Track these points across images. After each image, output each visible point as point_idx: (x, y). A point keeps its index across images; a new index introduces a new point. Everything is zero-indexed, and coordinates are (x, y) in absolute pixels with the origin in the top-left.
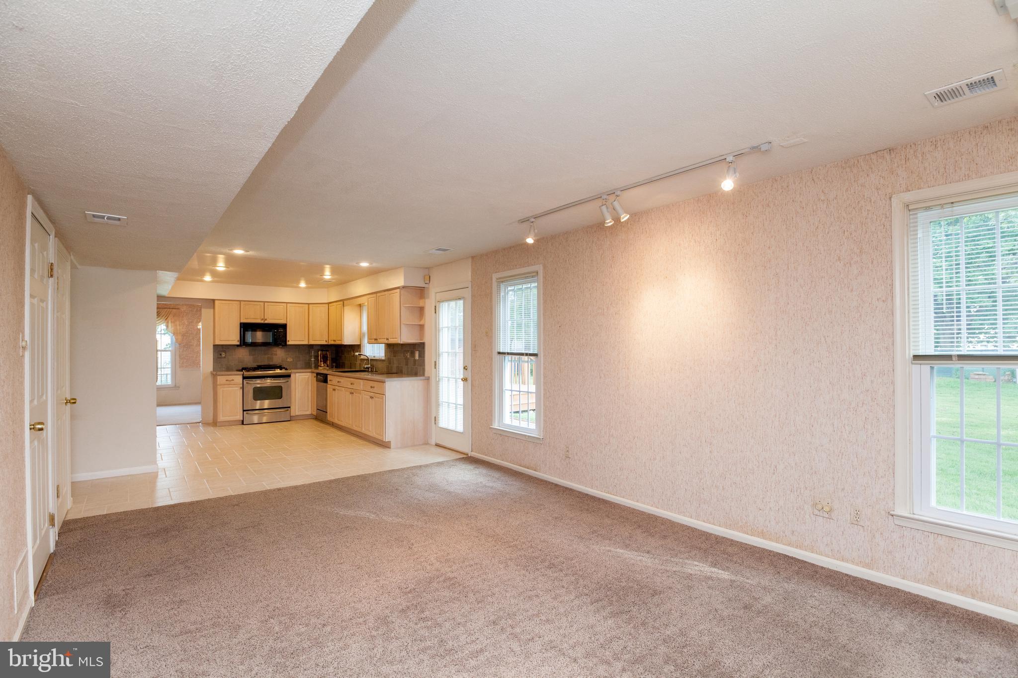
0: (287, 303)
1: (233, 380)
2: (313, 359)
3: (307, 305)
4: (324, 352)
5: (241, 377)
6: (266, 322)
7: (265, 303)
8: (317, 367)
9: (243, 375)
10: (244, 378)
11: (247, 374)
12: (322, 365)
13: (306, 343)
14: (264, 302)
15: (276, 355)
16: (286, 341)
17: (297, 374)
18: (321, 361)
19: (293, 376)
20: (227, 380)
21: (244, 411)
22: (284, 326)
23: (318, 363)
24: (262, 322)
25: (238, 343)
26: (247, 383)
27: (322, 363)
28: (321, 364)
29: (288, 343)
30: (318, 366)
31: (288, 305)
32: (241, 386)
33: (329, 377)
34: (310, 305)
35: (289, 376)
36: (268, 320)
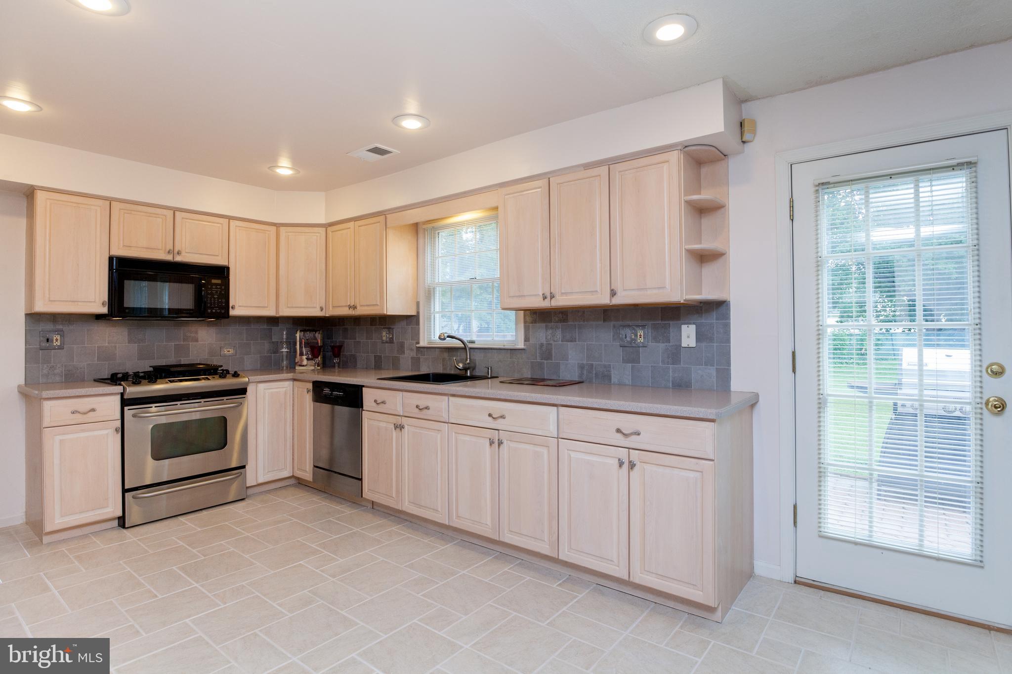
0: (230, 218)
1: (93, 410)
2: (285, 350)
3: (274, 228)
4: (309, 335)
5: (118, 398)
6: (178, 259)
7: (177, 213)
8: (292, 365)
9: (122, 395)
10: (125, 402)
11: (133, 391)
12: (305, 362)
13: (270, 312)
14: (175, 210)
15: (197, 341)
16: (226, 305)
17: (262, 386)
18: (301, 354)
19: (250, 389)
20: (73, 413)
21: (125, 491)
22: (221, 273)
23: (295, 357)
24: (169, 258)
25: (104, 310)
26: (134, 416)
27: (304, 357)
28: (302, 360)
29: (232, 313)
30: (296, 364)
31: (232, 223)
32: (119, 424)
33: (368, 396)
34: (282, 229)
35: (243, 391)
36: (183, 254)
